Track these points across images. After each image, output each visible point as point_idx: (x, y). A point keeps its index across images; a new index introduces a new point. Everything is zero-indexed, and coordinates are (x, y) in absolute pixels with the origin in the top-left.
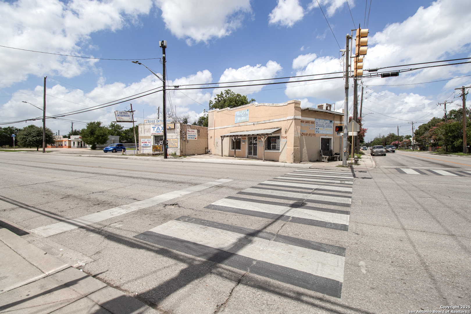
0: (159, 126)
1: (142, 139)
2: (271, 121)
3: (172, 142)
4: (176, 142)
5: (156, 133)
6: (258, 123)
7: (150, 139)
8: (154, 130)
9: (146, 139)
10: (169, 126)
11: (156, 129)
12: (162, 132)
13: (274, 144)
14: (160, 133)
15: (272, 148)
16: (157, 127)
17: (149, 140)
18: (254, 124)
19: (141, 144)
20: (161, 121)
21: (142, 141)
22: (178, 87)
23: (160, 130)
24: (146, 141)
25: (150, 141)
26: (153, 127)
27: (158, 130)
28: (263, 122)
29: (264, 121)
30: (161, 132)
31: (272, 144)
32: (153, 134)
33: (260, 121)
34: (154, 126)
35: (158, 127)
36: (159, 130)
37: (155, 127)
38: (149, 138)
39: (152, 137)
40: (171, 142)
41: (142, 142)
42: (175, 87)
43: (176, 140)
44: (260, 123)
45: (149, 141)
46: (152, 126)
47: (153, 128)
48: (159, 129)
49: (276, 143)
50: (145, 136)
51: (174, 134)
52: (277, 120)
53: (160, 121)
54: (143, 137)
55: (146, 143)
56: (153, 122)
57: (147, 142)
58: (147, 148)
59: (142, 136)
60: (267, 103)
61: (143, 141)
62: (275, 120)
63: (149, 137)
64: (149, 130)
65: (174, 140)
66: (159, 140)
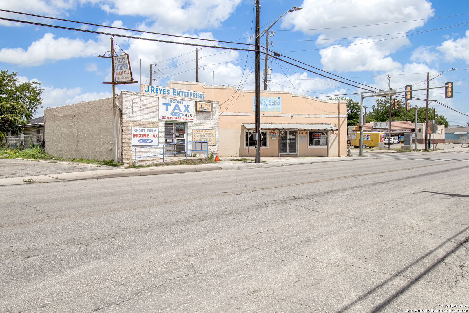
0: (180, 102)
1: (133, 128)
2: (318, 116)
3: (206, 136)
4: (213, 136)
5: (171, 116)
6: (298, 116)
7: (157, 129)
8: (167, 110)
9: (146, 129)
10: (203, 106)
11: (170, 108)
12: (186, 115)
13: (318, 140)
14: (182, 117)
15: (314, 144)
16: (175, 104)
17: (155, 131)
18: (292, 116)
19: (130, 141)
20: (183, 94)
21: (133, 132)
22: (278, 55)
23: (181, 111)
24: (146, 132)
25: (157, 133)
26: (163, 104)
27: (176, 111)
28: (307, 116)
29: (308, 114)
30: (183, 115)
31: (314, 140)
32: (165, 117)
33: (303, 114)
34: (167, 102)
35: (177, 106)
36: (178, 111)
37: (170, 105)
38: (155, 127)
39: (162, 125)
40: (204, 136)
41: (135, 136)
42: (275, 53)
43: (212, 131)
44: (302, 116)
45: (155, 133)
46: (162, 101)
47: (165, 106)
48: (179, 109)
49: (320, 138)
50: (142, 121)
51: (208, 121)
52: (325, 116)
53: (181, 93)
54: (135, 124)
55: (145, 138)
56: (164, 92)
57: (150, 136)
58: (149, 148)
59: (133, 121)
60: (310, 97)
61: (137, 133)
62: (323, 116)
63: (156, 125)
64: (154, 109)
65: (208, 132)
66: (172, 131)
